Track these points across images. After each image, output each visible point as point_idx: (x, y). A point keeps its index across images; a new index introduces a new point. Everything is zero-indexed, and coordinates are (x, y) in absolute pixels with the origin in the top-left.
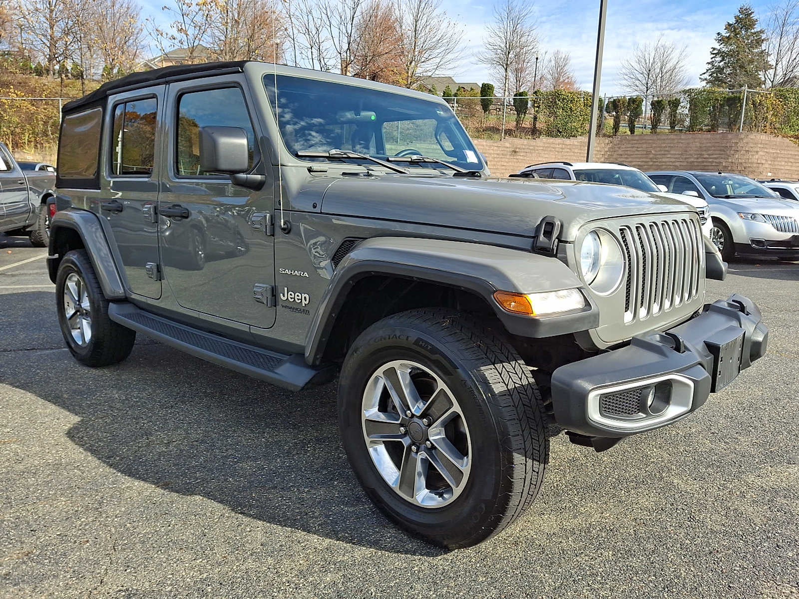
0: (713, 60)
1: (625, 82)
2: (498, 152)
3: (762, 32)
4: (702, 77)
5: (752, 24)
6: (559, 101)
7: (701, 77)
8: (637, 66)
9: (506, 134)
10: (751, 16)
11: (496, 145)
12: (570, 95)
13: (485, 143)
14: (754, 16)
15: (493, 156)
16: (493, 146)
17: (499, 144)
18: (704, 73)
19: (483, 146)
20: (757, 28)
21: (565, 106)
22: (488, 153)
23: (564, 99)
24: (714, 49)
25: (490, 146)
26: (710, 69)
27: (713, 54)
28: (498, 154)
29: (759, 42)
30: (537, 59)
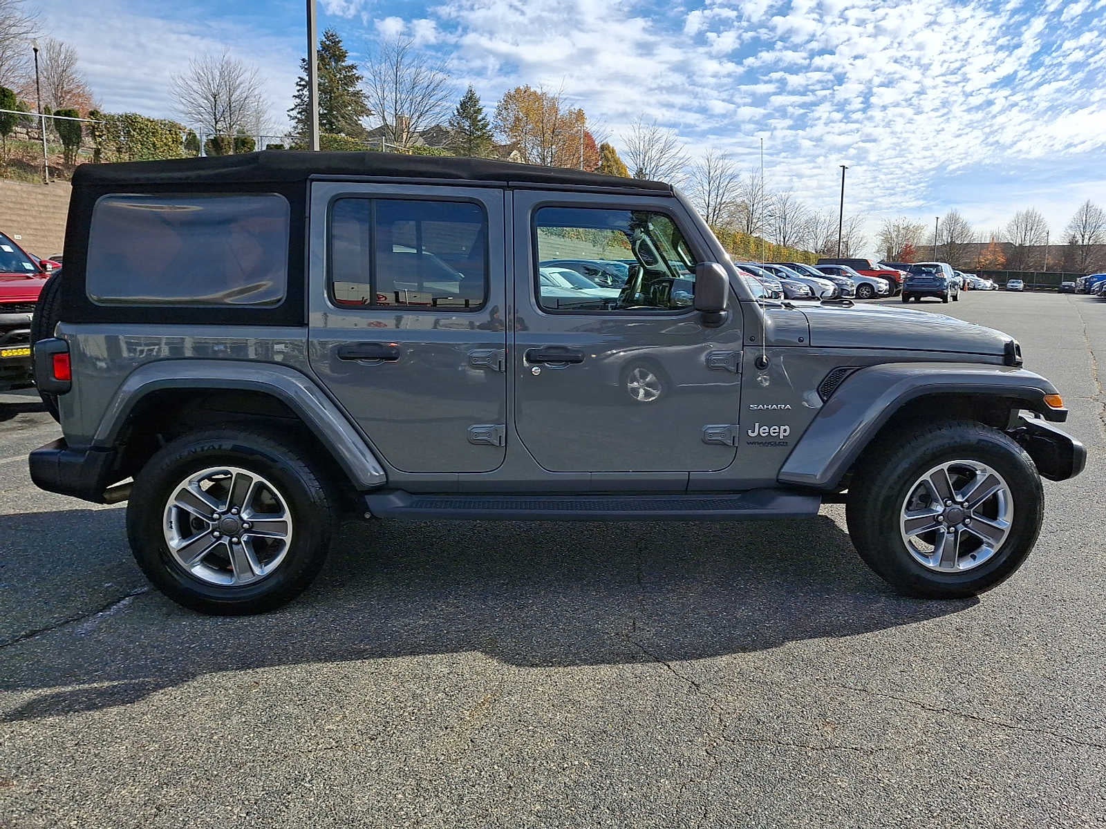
0: (301, 92)
1: (182, 107)
2: (46, 203)
3: (353, 67)
4: (291, 113)
5: (341, 57)
6: (134, 131)
7: (289, 113)
8: (196, 86)
9: (53, 176)
10: (339, 45)
11: (39, 190)
12: (149, 124)
13: (18, 188)
14: (343, 46)
15: (36, 209)
16: (34, 192)
17: (46, 189)
18: (292, 110)
19: (16, 191)
20: (348, 62)
21: (145, 139)
22: (26, 204)
23: (141, 129)
24: (302, 79)
25: (29, 193)
26: (299, 105)
27: (300, 85)
28: (46, 207)
29: (352, 80)
30: (36, 50)
